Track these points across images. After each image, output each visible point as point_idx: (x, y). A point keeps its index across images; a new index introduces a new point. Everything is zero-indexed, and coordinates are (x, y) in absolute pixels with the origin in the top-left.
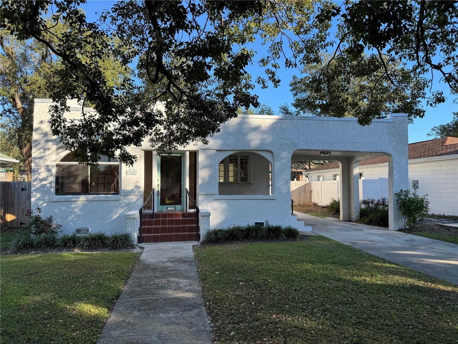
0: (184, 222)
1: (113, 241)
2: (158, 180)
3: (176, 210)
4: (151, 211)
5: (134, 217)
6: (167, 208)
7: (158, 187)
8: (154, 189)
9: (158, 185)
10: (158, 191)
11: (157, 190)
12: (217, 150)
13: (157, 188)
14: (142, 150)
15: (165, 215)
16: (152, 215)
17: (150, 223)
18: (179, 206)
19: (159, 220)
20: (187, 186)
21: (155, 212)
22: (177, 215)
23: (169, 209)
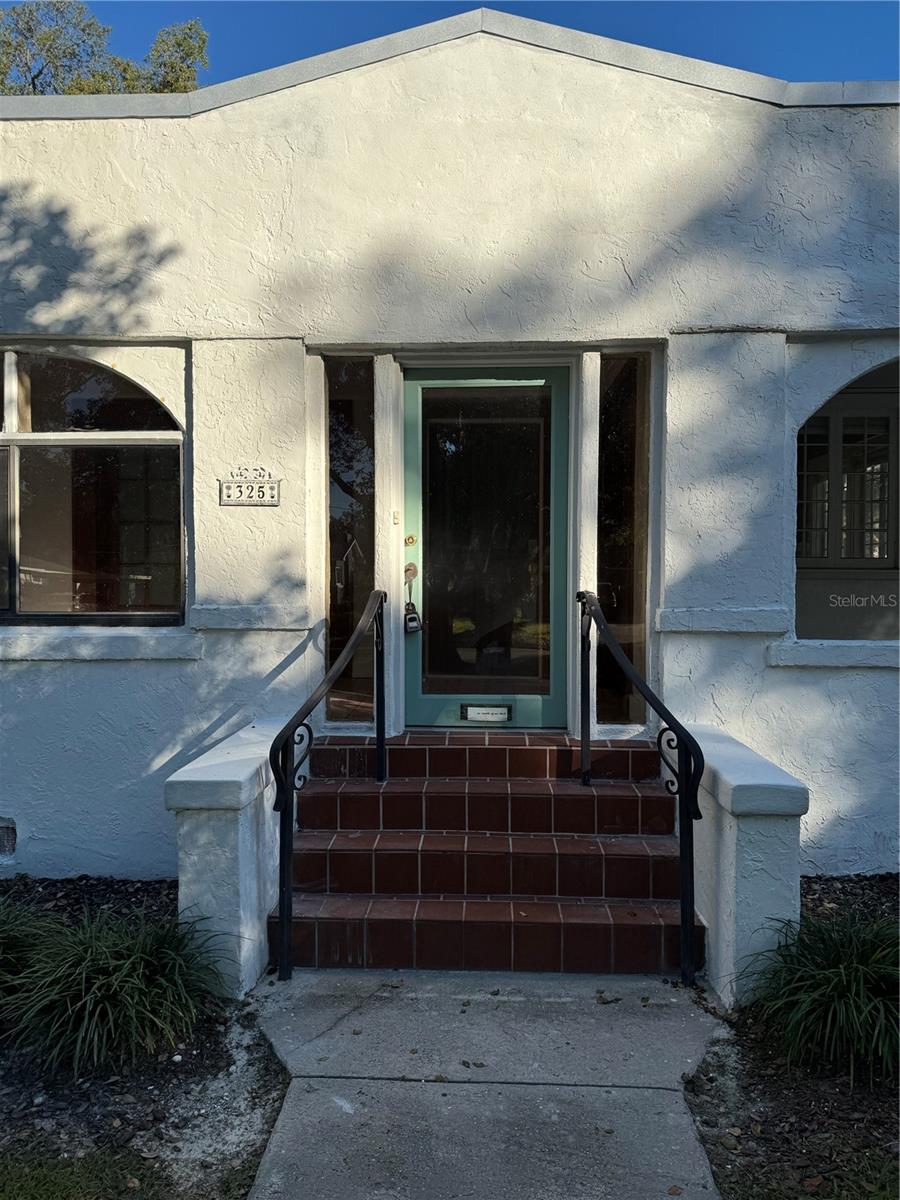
0: (574, 816)
1: (47, 1010)
2: (409, 541)
3: (519, 721)
4: (365, 731)
5: (228, 800)
6: (464, 709)
7: (409, 582)
8: (383, 597)
9: (410, 570)
10: (410, 607)
11: (404, 600)
12: (793, 337)
13: (404, 589)
14: (310, 350)
15: (449, 761)
16: (376, 758)
17: (358, 813)
18: (536, 701)
19: (416, 798)
20: (588, 580)
21: (391, 732)
22: (526, 763)
23: (473, 713)
